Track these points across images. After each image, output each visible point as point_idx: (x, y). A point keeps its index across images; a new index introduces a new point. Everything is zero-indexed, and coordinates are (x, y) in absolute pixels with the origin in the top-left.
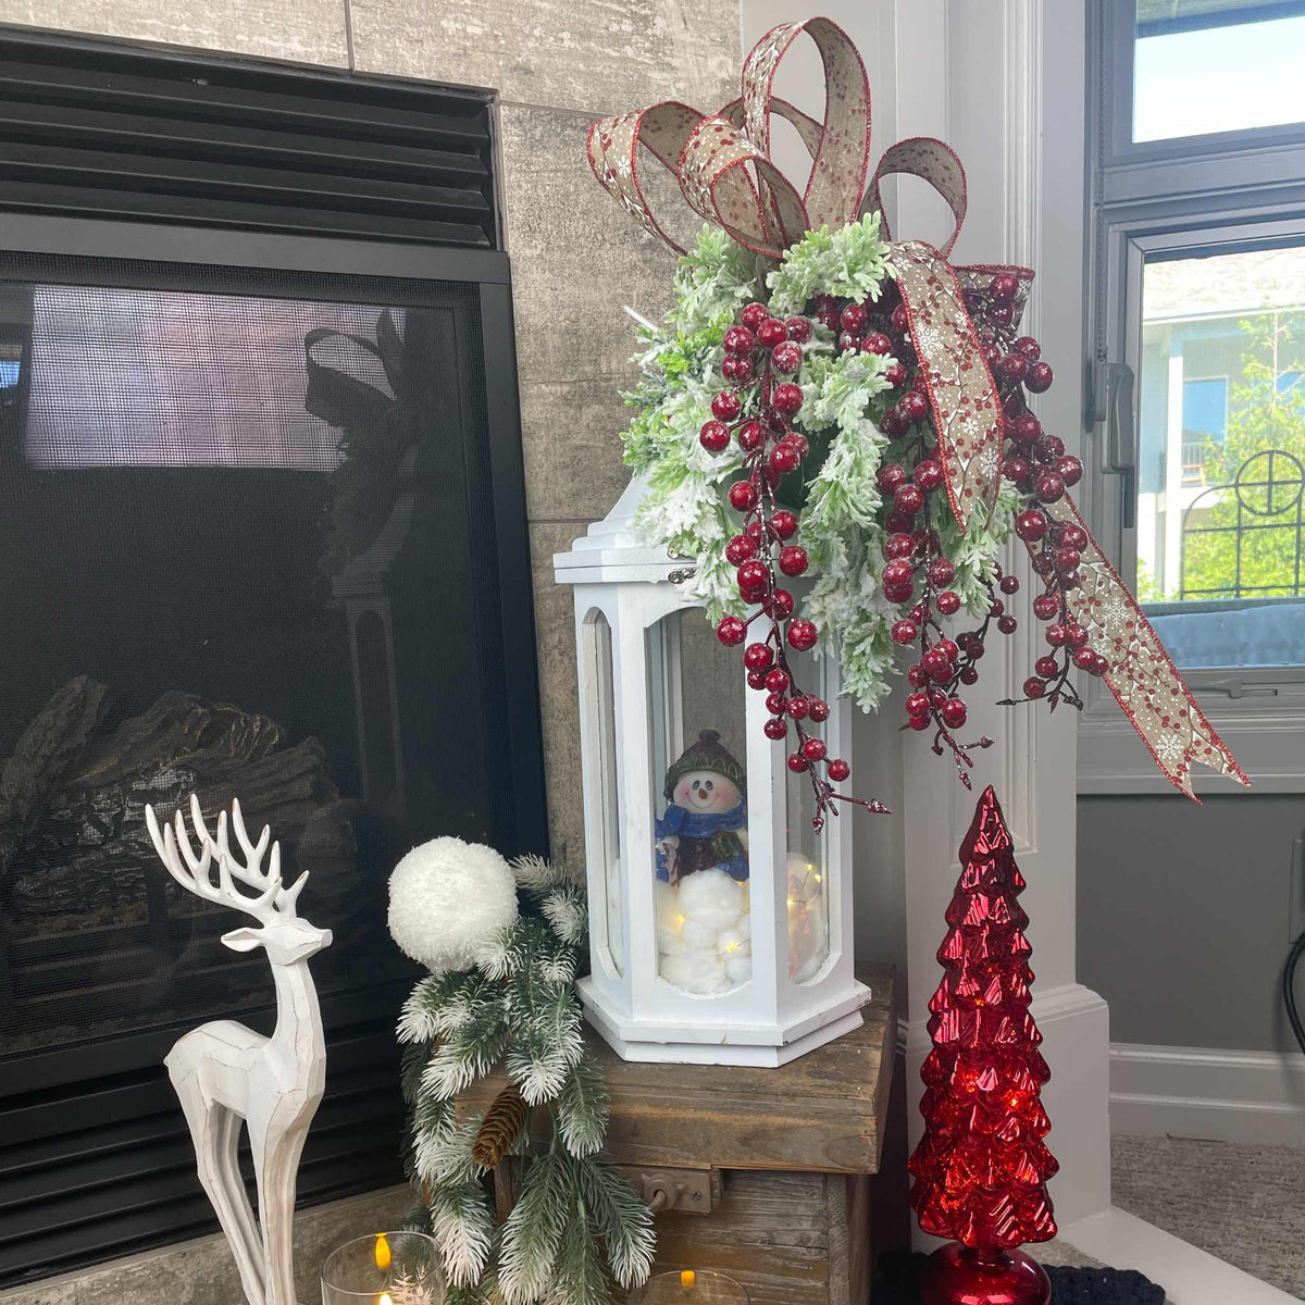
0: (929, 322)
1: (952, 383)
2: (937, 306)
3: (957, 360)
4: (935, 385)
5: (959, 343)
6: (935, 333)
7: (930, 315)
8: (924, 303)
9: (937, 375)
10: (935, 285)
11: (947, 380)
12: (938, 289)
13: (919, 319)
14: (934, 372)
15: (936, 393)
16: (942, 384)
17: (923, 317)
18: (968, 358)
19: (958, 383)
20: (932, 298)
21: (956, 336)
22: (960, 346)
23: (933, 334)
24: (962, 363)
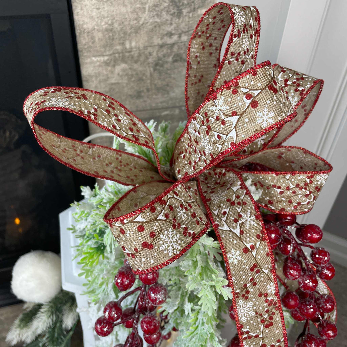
0: (247, 298)
1: (257, 336)
2: (255, 284)
3: (263, 321)
4: (245, 338)
5: (266, 309)
6: (250, 304)
7: (248, 292)
8: (245, 286)
9: (248, 332)
10: (256, 269)
11: (254, 335)
12: (258, 272)
13: (241, 297)
14: (245, 330)
15: (244, 343)
16: (250, 337)
17: (243, 296)
18: (271, 318)
19: (261, 336)
20: (252, 279)
21: (265, 304)
22: (267, 311)
23: (248, 306)
24: (266, 323)
